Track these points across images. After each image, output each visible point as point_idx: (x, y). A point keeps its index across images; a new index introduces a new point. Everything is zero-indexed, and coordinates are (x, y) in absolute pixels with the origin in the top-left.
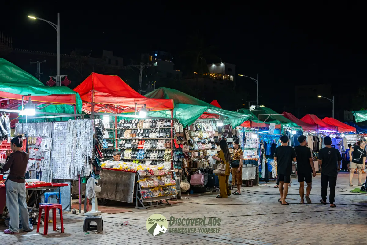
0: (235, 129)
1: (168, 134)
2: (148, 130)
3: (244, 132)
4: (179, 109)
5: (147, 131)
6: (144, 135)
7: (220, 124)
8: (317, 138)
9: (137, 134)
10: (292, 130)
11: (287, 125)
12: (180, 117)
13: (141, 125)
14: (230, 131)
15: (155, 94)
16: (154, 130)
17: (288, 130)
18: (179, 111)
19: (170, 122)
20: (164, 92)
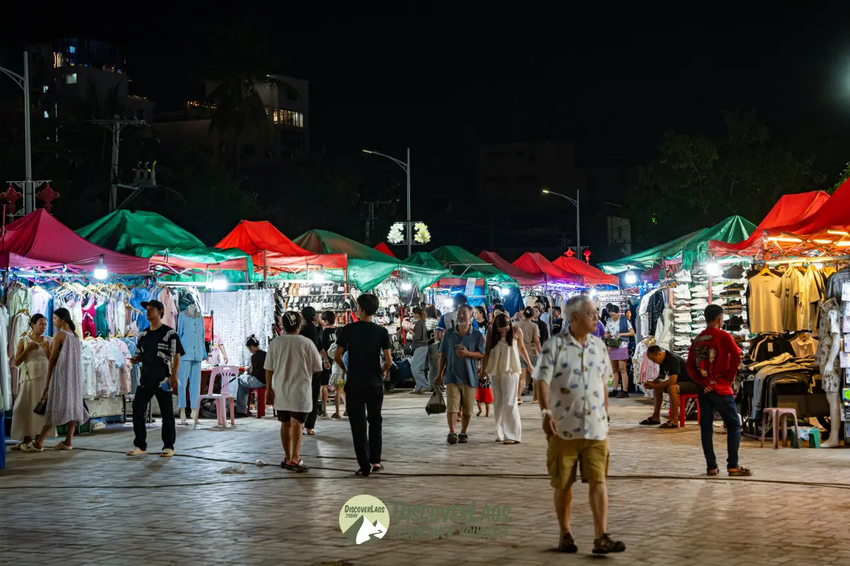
0: (422, 292)
1: (340, 304)
2: (307, 297)
3: (433, 296)
4: (354, 267)
5: (304, 299)
6: (301, 305)
7: (407, 287)
8: (546, 299)
9: (289, 305)
10: (501, 288)
11: (494, 279)
12: (356, 278)
13: (295, 291)
14: (414, 296)
15: (306, 240)
16: (317, 298)
17: (494, 287)
18: (354, 270)
19: (343, 286)
20: (318, 238)
